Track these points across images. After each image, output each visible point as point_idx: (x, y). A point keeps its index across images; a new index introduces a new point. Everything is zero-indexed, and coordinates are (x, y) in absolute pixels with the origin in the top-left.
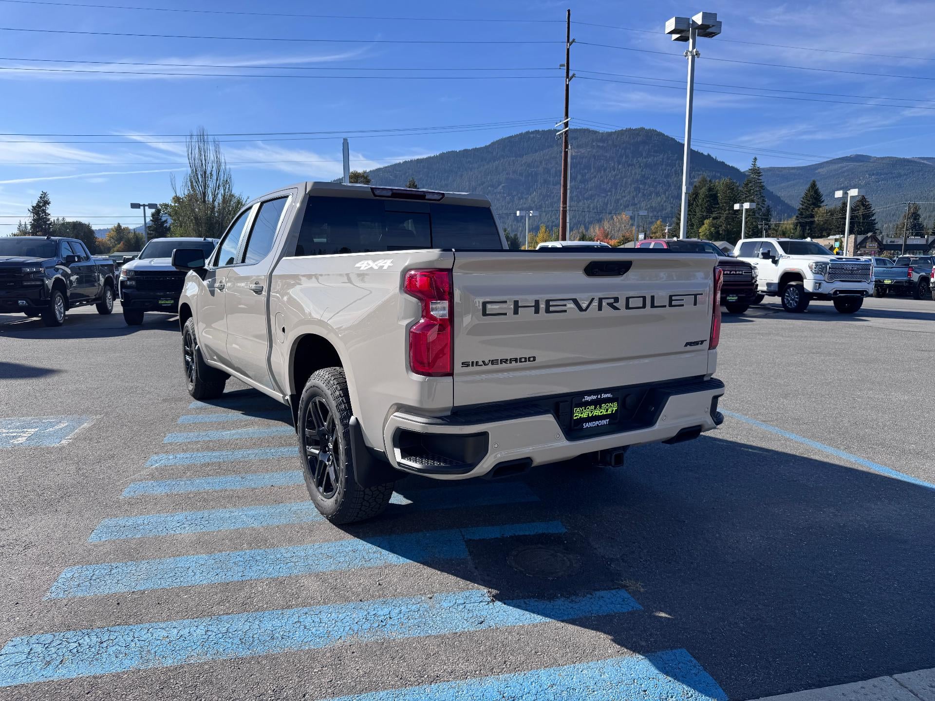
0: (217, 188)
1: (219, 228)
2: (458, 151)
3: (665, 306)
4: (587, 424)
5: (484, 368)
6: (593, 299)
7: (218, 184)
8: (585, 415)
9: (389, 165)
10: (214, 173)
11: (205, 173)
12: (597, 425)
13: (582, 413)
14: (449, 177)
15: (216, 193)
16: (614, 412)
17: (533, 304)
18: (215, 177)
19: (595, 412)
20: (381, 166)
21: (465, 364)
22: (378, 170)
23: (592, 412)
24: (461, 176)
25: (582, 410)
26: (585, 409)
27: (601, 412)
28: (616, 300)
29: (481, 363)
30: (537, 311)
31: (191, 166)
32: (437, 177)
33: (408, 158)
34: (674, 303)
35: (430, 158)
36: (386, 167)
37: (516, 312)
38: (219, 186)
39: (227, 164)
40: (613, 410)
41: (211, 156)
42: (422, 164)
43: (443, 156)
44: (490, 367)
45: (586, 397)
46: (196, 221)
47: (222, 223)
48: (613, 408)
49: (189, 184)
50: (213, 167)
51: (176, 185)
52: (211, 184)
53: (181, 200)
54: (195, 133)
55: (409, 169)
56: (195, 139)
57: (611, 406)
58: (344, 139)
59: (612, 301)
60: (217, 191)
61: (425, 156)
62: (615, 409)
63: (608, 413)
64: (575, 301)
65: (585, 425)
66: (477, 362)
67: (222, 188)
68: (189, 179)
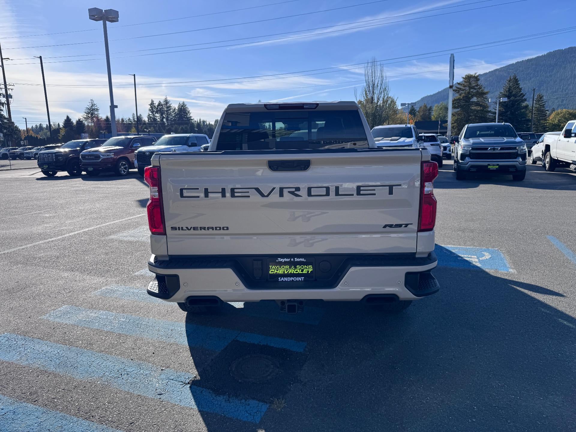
0: (380, 94)
1: (379, 118)
2: (563, 49)
3: (353, 195)
4: (282, 278)
5: (188, 232)
6: (274, 189)
7: (381, 91)
8: (280, 272)
9: (504, 66)
10: (379, 85)
11: (374, 85)
12: (293, 280)
13: (277, 270)
14: (554, 69)
15: (379, 97)
16: (309, 272)
17: (221, 191)
18: (379, 87)
19: (290, 270)
20: (498, 67)
21: (174, 228)
22: (496, 70)
23: (287, 270)
24: (565, 67)
25: (278, 268)
26: (280, 267)
27: (297, 271)
28: (298, 189)
29: (185, 228)
30: (224, 195)
31: (366, 82)
32: (543, 71)
33: (520, 60)
34: (362, 192)
35: (538, 57)
36: (502, 68)
37: (206, 195)
38: (381, 92)
39: (387, 78)
40: (308, 271)
41: (378, 74)
42: (531, 63)
43: (550, 55)
44: (192, 231)
45: (279, 259)
46: (366, 115)
47: (381, 115)
48: (309, 269)
49: (364, 93)
50: (379, 81)
51: (357, 94)
52: (377, 92)
53: (362, 103)
54: (370, 62)
55: (520, 67)
56: (370, 65)
57: (306, 268)
58: (451, 54)
59: (294, 190)
60: (380, 95)
61: (534, 57)
62: (310, 270)
63: (304, 272)
64: (257, 190)
65: (281, 279)
66: (182, 228)
67: (383, 94)
68: (364, 90)
